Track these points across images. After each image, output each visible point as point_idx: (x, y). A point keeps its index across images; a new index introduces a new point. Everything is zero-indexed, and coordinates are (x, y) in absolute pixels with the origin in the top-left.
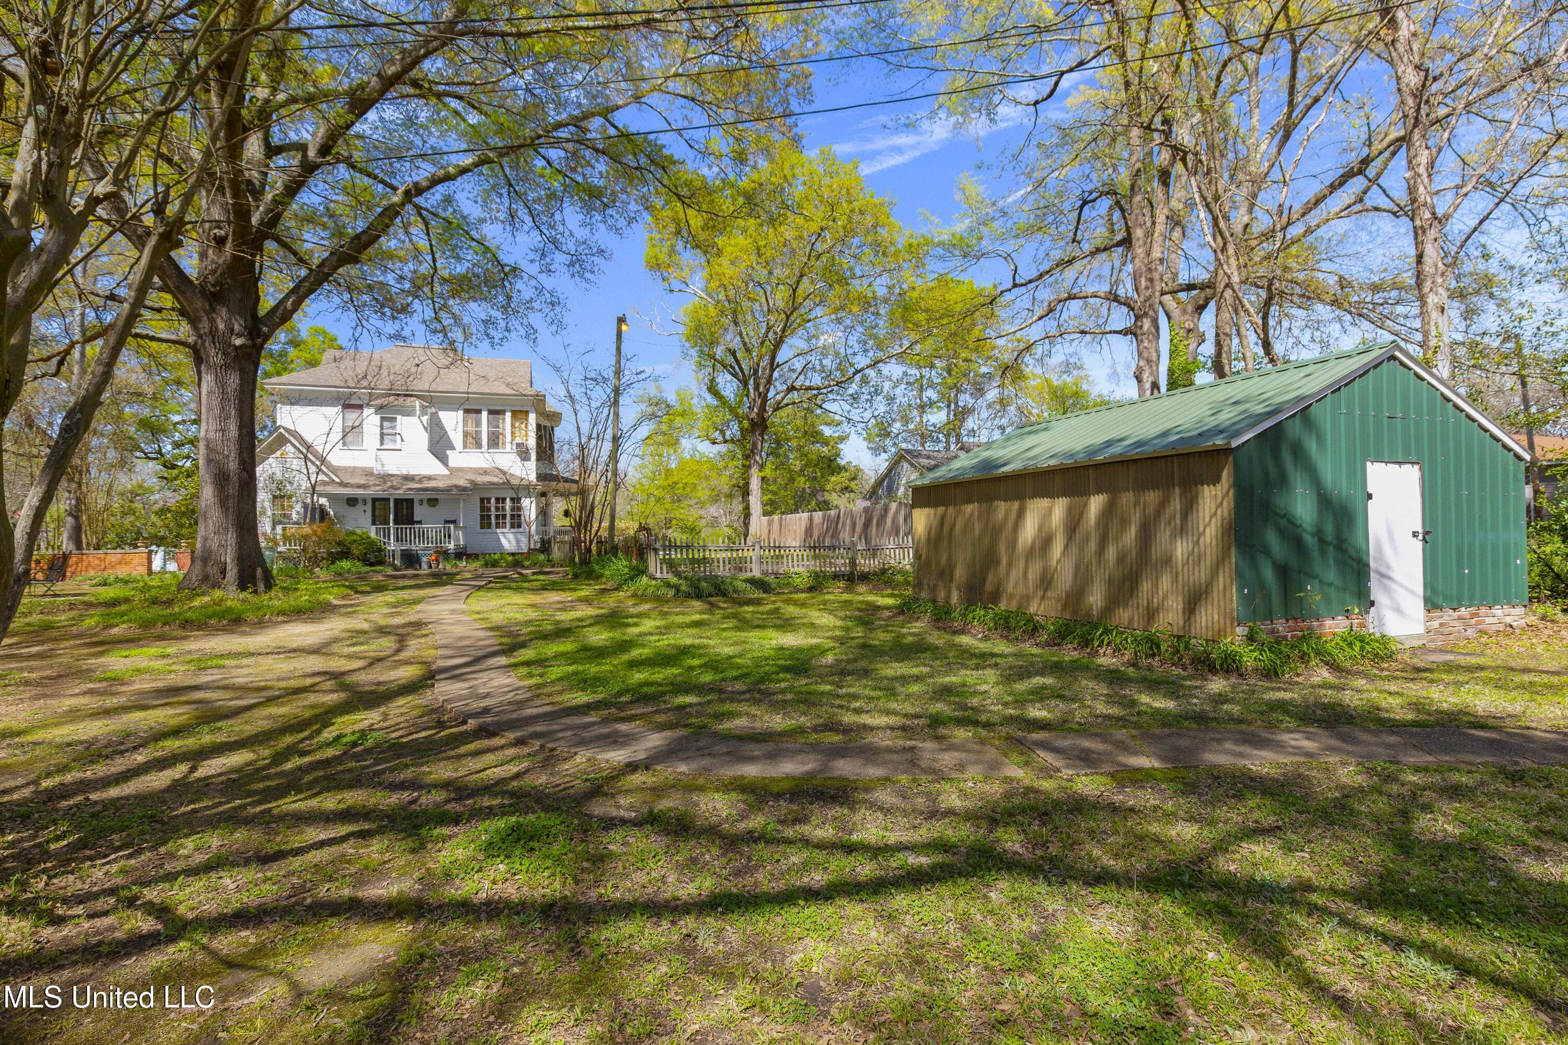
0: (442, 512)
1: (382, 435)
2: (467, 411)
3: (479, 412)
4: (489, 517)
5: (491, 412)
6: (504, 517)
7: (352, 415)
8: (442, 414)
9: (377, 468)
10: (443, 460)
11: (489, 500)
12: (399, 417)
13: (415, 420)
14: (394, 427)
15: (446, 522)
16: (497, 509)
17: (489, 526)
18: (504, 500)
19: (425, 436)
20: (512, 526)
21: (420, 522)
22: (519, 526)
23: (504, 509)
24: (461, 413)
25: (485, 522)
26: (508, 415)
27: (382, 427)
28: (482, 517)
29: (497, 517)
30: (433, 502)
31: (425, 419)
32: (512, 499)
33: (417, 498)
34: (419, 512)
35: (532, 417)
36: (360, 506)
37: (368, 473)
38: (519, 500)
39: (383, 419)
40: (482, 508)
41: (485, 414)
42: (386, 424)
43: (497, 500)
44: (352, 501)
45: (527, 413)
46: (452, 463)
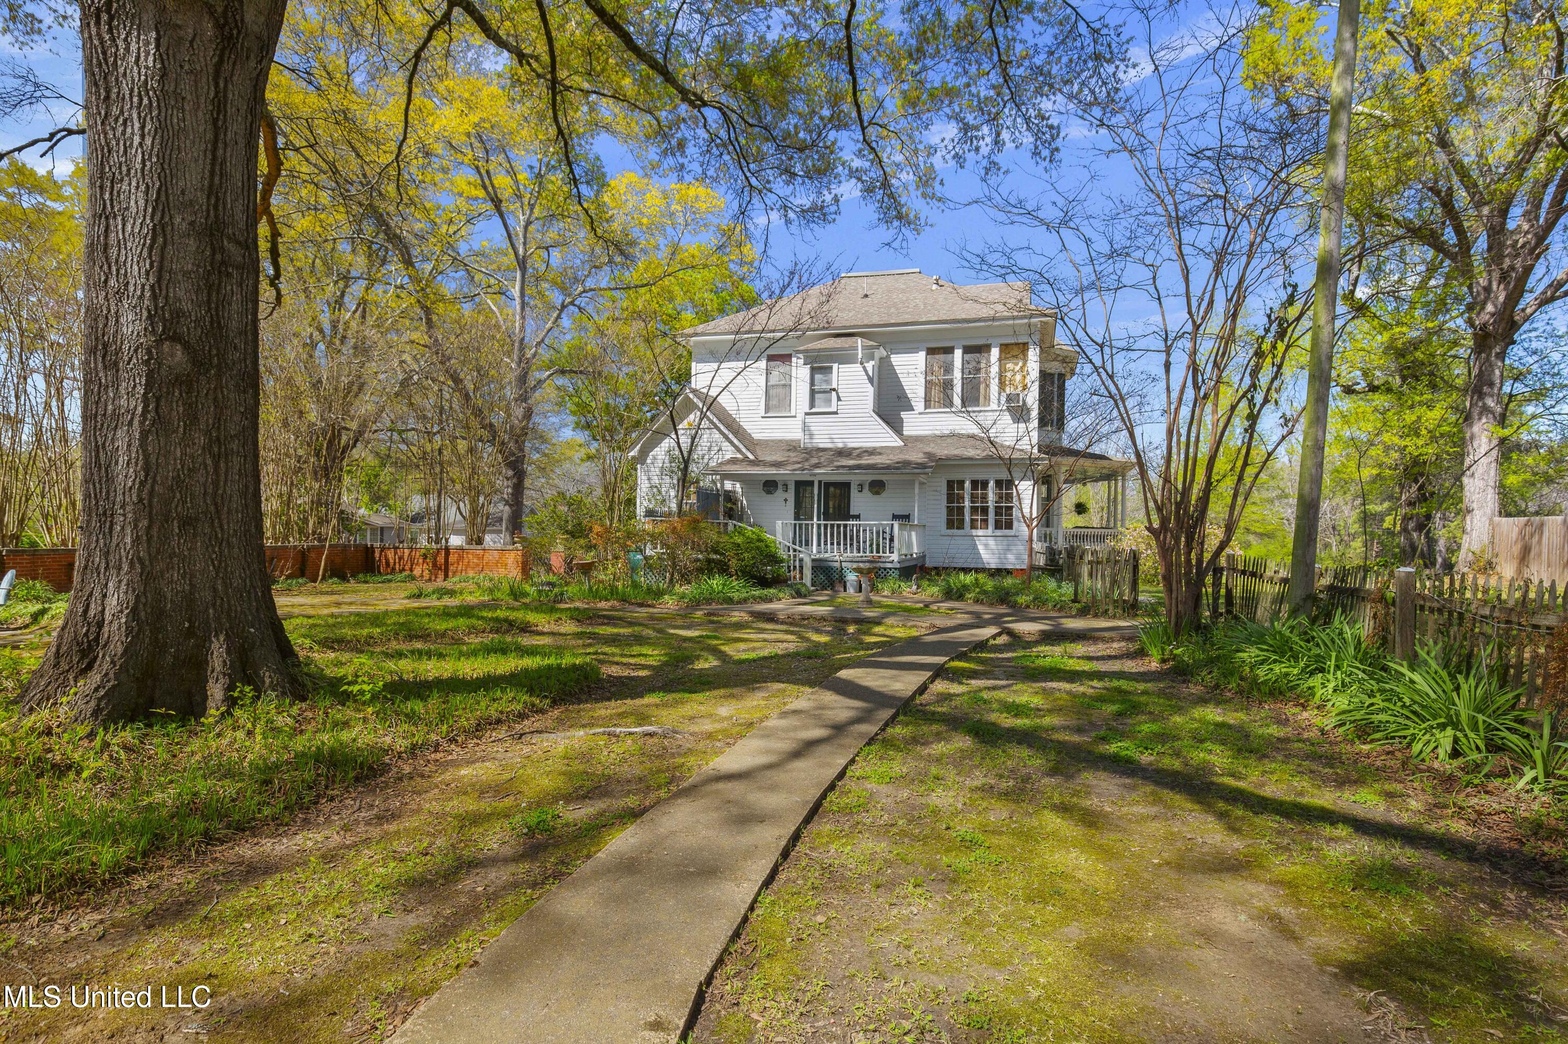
0: (891, 502)
1: (813, 393)
2: (931, 351)
3: (949, 350)
4: (961, 510)
5: (967, 350)
6: (985, 510)
7: (779, 369)
8: (896, 359)
9: (805, 442)
10: (895, 425)
11: (961, 483)
12: (835, 366)
13: (857, 367)
14: (829, 382)
15: (895, 517)
16: (973, 498)
17: (961, 526)
18: (985, 484)
19: (870, 390)
20: (998, 526)
21: (857, 517)
22: (1009, 525)
23: (984, 498)
24: (922, 354)
25: (954, 520)
26: (995, 352)
27: (812, 383)
28: (950, 510)
29: (974, 510)
30: (877, 487)
31: (869, 366)
32: (999, 483)
33: (854, 479)
34: (859, 501)
35: (1033, 354)
36: (779, 494)
37: (792, 446)
38: (1010, 483)
39: (814, 371)
40: (950, 498)
41: (958, 353)
42: (818, 377)
43: (975, 484)
44: (770, 486)
45: (1024, 347)
46: (907, 432)
